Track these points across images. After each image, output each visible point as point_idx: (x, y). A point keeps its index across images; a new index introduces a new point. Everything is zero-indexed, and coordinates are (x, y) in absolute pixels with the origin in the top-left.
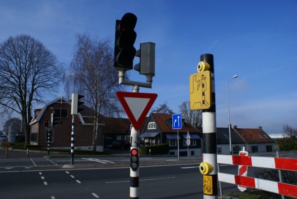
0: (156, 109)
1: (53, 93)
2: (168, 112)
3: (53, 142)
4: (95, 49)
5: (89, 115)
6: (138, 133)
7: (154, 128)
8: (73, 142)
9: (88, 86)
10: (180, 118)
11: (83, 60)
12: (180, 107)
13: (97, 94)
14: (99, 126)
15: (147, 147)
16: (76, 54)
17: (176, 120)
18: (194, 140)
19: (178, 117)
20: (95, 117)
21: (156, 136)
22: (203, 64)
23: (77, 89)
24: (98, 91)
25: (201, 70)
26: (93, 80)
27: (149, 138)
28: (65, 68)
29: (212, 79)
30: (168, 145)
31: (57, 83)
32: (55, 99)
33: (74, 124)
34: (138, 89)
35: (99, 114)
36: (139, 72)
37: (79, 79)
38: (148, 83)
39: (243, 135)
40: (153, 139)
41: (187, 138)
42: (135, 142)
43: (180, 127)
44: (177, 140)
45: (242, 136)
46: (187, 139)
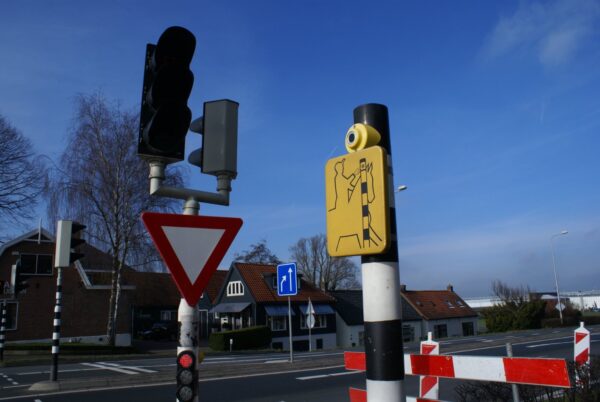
0: (244, 255)
1: (21, 219)
2: (268, 260)
3: (15, 328)
4: (115, 126)
5: (101, 269)
6: (195, 312)
7: (240, 294)
8: (57, 329)
9: (98, 206)
10: (293, 274)
11: (90, 149)
12: (293, 249)
13: (118, 223)
14: (122, 291)
15: (225, 335)
16: (75, 137)
17: (284, 278)
18: (323, 316)
19: (290, 271)
20: (114, 272)
21: (244, 311)
22: (361, 130)
23: (74, 212)
24: (120, 217)
25: (355, 148)
26: (111, 193)
27: (230, 315)
28: (48, 166)
29: (388, 171)
30: (269, 329)
31: (31, 200)
32: (26, 232)
33: (60, 289)
34: (196, 208)
35: (124, 266)
36: (199, 169)
37: (79, 190)
38: (221, 192)
39: (418, 303)
40: (237, 315)
41: (308, 312)
42: (188, 335)
43: (294, 291)
44: (287, 317)
45: (416, 305)
46: (307, 315)
